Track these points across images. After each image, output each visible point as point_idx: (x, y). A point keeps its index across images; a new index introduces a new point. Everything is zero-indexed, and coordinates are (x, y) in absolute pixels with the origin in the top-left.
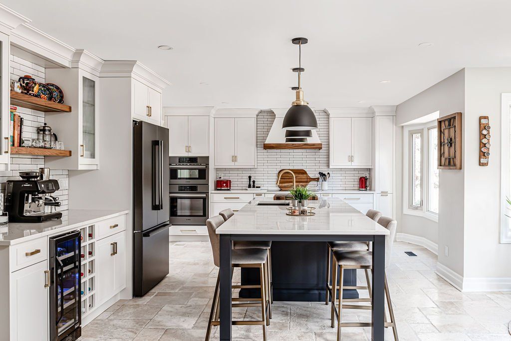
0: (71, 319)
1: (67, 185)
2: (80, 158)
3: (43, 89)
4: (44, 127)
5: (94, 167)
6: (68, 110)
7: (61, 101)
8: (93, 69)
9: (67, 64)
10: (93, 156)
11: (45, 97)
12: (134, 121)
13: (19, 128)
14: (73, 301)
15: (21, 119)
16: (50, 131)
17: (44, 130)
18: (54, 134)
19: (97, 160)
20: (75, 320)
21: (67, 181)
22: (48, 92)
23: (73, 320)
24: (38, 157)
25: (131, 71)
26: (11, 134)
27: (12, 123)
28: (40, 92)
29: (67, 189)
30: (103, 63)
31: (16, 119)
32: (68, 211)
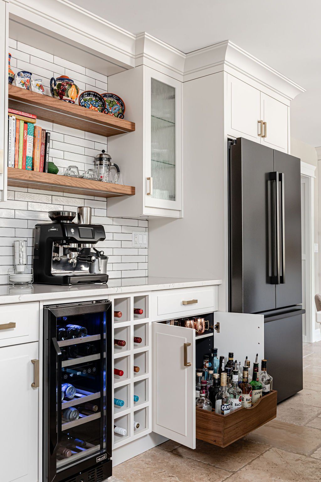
0: (96, 444)
1: (146, 241)
2: (145, 197)
3: (94, 99)
4: (101, 155)
5: (176, 215)
6: (129, 127)
7: (121, 115)
8: (171, 69)
9: (127, 60)
10: (173, 197)
11: (96, 109)
12: (229, 139)
13: (43, 146)
14: (97, 416)
15: (47, 133)
16: (109, 159)
17: (101, 159)
18: (115, 165)
19: (179, 203)
20: (102, 448)
21: (146, 237)
22: (101, 103)
23: (98, 447)
24: (96, 198)
25: (222, 62)
26: (29, 154)
27: (30, 138)
28: (89, 103)
29: (146, 248)
30: (185, 58)
31: (36, 133)
32: (147, 278)
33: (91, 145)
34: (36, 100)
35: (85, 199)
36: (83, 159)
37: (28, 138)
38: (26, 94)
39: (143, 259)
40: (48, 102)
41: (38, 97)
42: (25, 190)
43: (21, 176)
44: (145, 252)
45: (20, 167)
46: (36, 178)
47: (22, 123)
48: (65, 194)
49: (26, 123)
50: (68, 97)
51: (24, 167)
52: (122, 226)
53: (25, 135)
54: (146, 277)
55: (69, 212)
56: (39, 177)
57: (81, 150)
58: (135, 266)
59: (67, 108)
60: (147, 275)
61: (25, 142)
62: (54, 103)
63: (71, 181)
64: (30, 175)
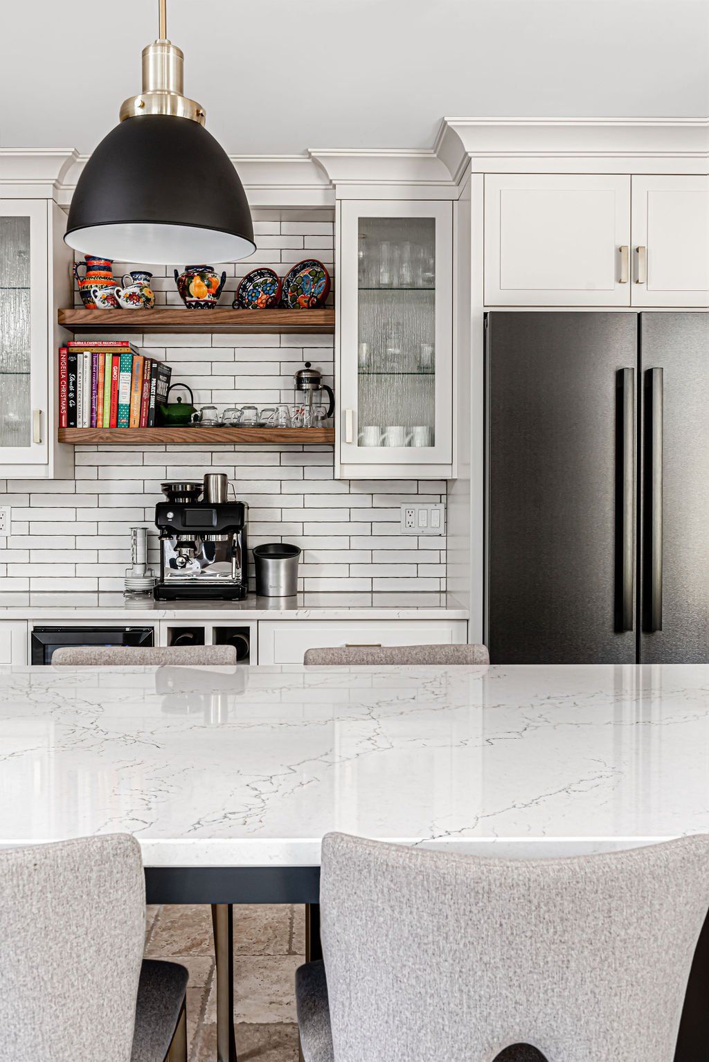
1: (438, 522)
2: (341, 446)
3: (270, 280)
9: (319, 199)
10: (432, 440)
11: (269, 299)
12: (485, 314)
13: (147, 385)
15: (152, 364)
18: (325, 387)
21: (439, 514)
26: (124, 400)
27: (125, 378)
28: (260, 290)
29: (440, 535)
30: (435, 155)
31: (135, 366)
32: (443, 595)
33: (297, 355)
34: (117, 320)
35: (281, 452)
36: (278, 383)
37: (121, 377)
38: (100, 316)
39: (435, 557)
40: (140, 318)
41: (122, 315)
42: (162, 448)
43: (93, 438)
44: (441, 543)
45: (106, 425)
46: (120, 437)
47: (109, 358)
48: (238, 448)
49: (115, 355)
50: (192, 297)
51: (115, 424)
52: (372, 494)
53: (115, 373)
54: (440, 592)
55: (184, 485)
56: (123, 436)
57: (274, 369)
58: (411, 571)
59: (176, 319)
60: (443, 589)
61: (115, 384)
62: (152, 317)
63: (186, 434)
64: (108, 435)
